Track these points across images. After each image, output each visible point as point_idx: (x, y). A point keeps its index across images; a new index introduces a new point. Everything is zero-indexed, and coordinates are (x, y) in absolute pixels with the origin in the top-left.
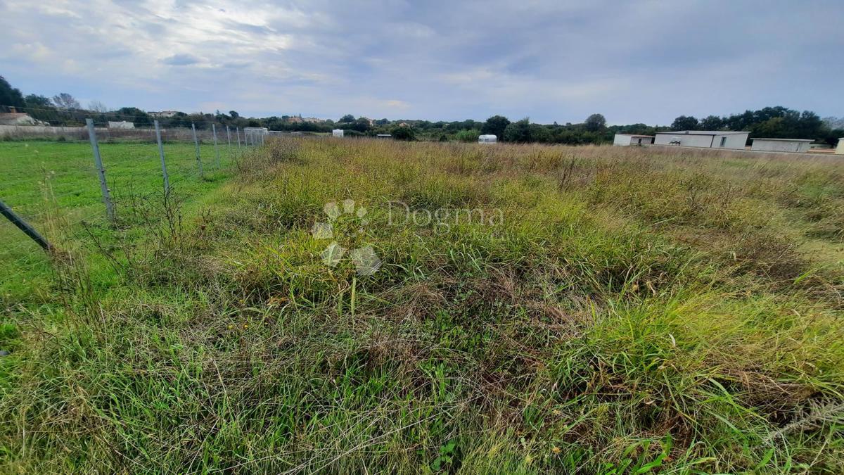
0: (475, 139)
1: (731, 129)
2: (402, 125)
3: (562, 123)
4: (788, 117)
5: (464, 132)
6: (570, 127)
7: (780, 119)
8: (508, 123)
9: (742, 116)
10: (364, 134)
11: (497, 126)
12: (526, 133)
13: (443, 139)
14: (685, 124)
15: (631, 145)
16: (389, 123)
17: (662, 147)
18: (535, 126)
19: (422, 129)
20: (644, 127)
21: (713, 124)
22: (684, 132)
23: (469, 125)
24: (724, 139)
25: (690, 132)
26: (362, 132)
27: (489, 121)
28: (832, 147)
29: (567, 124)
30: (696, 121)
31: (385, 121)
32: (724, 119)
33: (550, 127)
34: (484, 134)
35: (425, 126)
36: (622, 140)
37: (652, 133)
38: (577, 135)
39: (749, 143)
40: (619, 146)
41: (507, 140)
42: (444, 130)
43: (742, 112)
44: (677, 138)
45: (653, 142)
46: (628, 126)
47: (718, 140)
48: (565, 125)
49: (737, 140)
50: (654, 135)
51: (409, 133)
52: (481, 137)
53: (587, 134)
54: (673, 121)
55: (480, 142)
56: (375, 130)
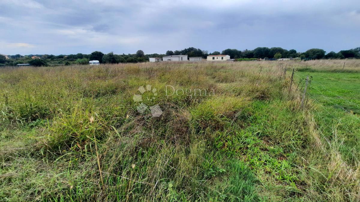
0: (88, 63)
1: (183, 54)
2: (33, 58)
3: (127, 54)
4: (195, 51)
5: (79, 60)
6: (130, 55)
7: (193, 51)
8: (103, 55)
9: (184, 50)
10: (4, 65)
11: (97, 56)
12: (113, 58)
13: (67, 64)
14: (170, 54)
15: (156, 62)
16: (22, 57)
17: (165, 62)
18: (117, 55)
19: (50, 59)
20: (157, 54)
21: (177, 53)
22: (171, 56)
23: (80, 56)
24: (182, 58)
25: (173, 56)
26: (2, 63)
27: (92, 54)
28: (206, 59)
29: (129, 54)
30: (173, 52)
31: (18, 56)
32: (180, 51)
33: (122, 56)
34: (92, 60)
35: (51, 57)
36: (152, 60)
37: (161, 57)
38: (135, 59)
39: (188, 59)
40: (151, 62)
41: (105, 63)
42: (65, 60)
43: (184, 49)
44: (169, 58)
45: (162, 60)
46: (151, 54)
47: (180, 58)
48: (128, 55)
49: (185, 58)
50: (162, 57)
51: (43, 62)
52: (90, 62)
53: (139, 58)
54: (166, 52)
55: (90, 64)
56: (14, 62)
